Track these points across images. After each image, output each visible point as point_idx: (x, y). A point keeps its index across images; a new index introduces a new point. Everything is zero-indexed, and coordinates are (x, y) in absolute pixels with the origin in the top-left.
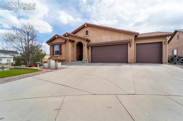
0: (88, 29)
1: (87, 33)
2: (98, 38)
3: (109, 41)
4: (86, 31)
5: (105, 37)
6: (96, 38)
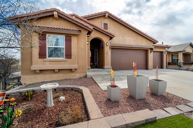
2: (121, 38)
4: (104, 24)
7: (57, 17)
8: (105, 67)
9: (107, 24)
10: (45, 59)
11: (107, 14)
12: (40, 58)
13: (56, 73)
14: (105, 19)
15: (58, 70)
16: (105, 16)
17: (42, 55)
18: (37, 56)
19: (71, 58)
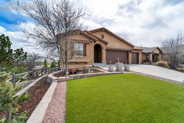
2: (112, 44)
8: (103, 62)
9: (103, 35)
11: (104, 29)
13: (78, 64)
14: (103, 32)
15: (80, 62)
16: (103, 30)
19: (86, 56)
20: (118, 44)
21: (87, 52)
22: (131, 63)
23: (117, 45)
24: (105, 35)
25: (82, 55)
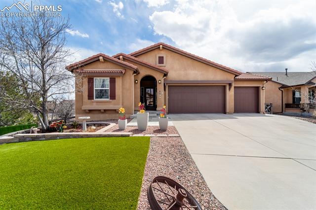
0: (163, 54)
1: (161, 60)
2: (182, 73)
3: (199, 79)
4: (159, 57)
5: (193, 72)
6: (177, 71)
7: (103, 61)
8: (157, 109)
9: (163, 57)
10: (92, 100)
11: (161, 46)
12: (89, 99)
13: (103, 113)
14: (160, 52)
15: (104, 110)
16: (159, 48)
17: (90, 97)
18: (87, 97)
19: (115, 99)
20: (196, 72)
21: (117, 91)
22: (233, 110)
23: (196, 74)
24: (167, 57)
25: (108, 98)
